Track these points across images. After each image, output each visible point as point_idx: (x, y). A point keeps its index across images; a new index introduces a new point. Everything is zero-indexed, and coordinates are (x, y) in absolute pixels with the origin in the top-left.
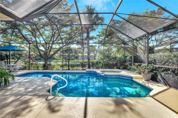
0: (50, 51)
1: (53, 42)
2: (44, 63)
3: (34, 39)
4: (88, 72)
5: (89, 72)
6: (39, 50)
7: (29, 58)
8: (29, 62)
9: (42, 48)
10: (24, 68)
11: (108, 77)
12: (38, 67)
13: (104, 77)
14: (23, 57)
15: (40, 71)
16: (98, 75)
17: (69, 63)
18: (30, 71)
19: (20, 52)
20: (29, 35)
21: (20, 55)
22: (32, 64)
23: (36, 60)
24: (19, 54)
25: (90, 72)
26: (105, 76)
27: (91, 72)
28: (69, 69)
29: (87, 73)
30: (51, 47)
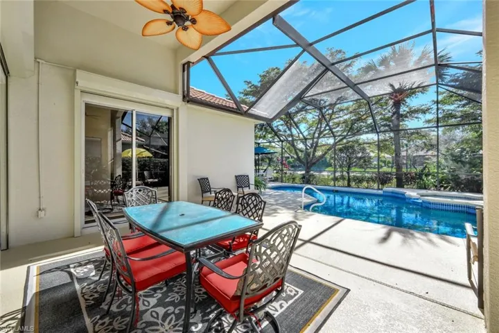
0: (315, 151)
1: (321, 133)
2: (304, 172)
3: (288, 132)
4: (387, 194)
5: (391, 194)
6: (295, 150)
7: (282, 164)
8: (282, 170)
9: (301, 146)
10: (276, 180)
11: (432, 206)
12: (294, 179)
13: (422, 206)
14: (274, 162)
15: (296, 185)
16: (407, 200)
17: (348, 173)
18: (283, 184)
19: (269, 156)
20: (282, 125)
21: (270, 160)
22: (286, 173)
23: (293, 167)
24: (269, 158)
25: (394, 194)
26: (424, 205)
27: (396, 195)
28: (349, 186)
29: (385, 196)
30: (317, 143)
